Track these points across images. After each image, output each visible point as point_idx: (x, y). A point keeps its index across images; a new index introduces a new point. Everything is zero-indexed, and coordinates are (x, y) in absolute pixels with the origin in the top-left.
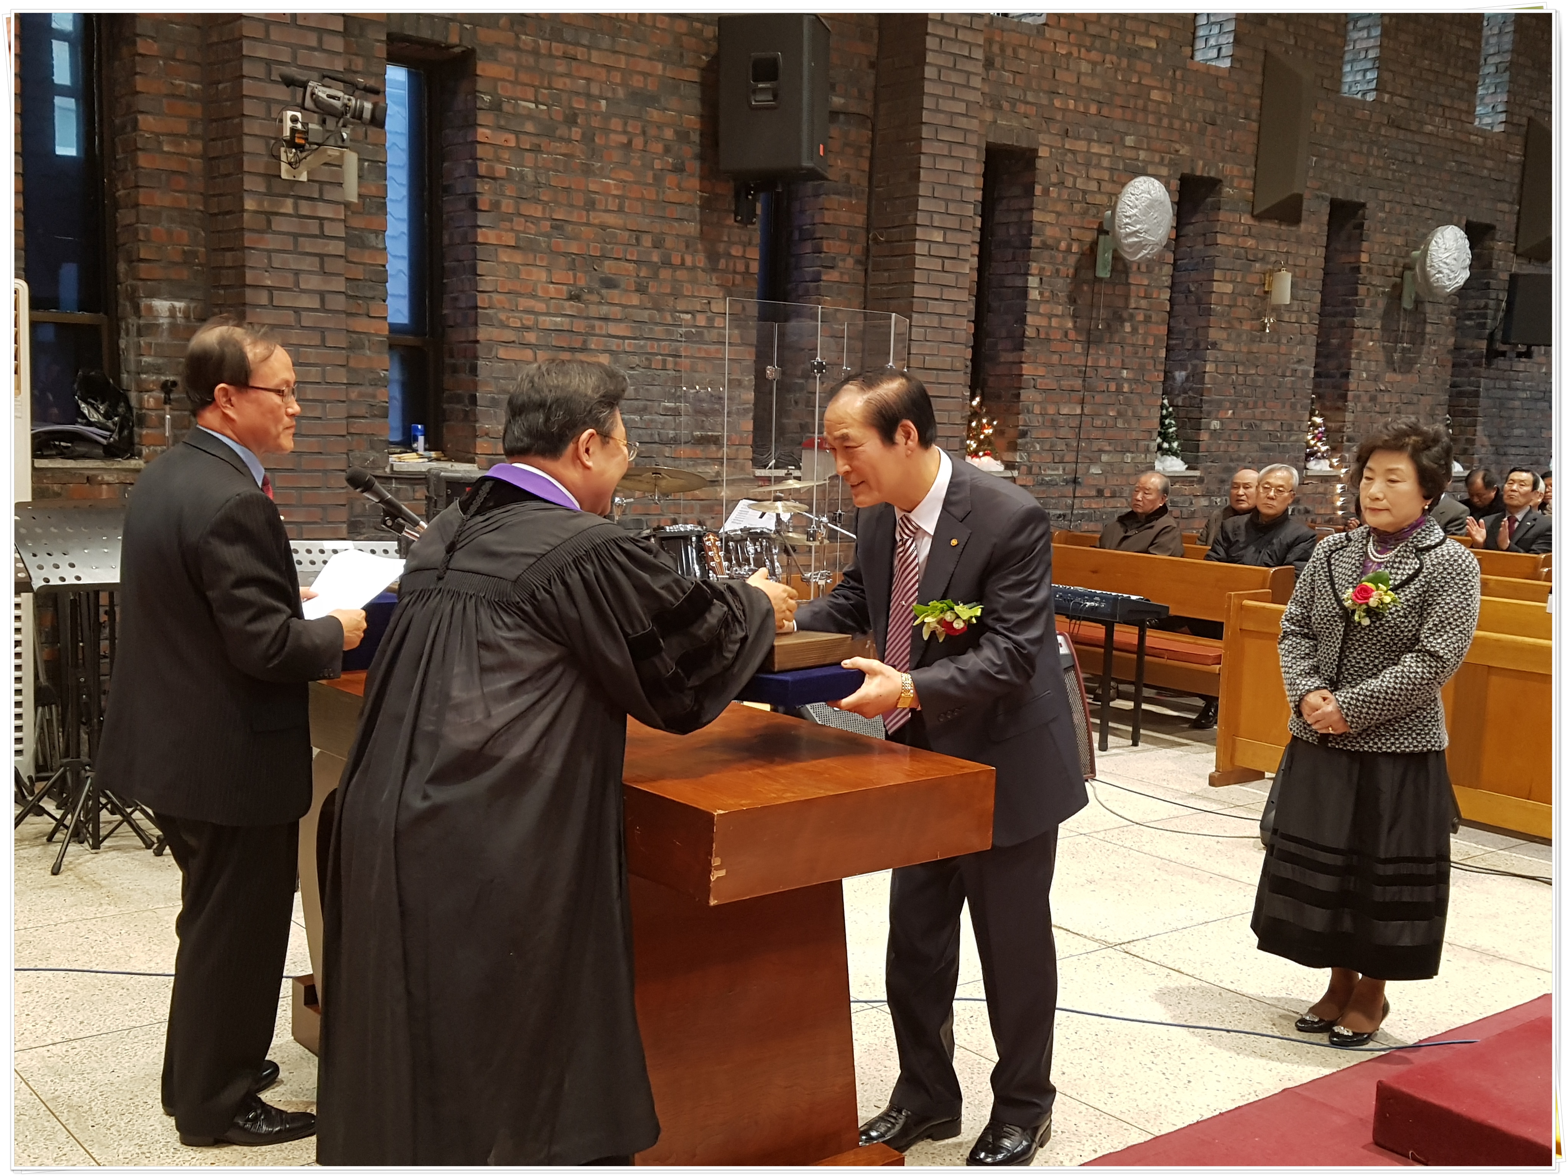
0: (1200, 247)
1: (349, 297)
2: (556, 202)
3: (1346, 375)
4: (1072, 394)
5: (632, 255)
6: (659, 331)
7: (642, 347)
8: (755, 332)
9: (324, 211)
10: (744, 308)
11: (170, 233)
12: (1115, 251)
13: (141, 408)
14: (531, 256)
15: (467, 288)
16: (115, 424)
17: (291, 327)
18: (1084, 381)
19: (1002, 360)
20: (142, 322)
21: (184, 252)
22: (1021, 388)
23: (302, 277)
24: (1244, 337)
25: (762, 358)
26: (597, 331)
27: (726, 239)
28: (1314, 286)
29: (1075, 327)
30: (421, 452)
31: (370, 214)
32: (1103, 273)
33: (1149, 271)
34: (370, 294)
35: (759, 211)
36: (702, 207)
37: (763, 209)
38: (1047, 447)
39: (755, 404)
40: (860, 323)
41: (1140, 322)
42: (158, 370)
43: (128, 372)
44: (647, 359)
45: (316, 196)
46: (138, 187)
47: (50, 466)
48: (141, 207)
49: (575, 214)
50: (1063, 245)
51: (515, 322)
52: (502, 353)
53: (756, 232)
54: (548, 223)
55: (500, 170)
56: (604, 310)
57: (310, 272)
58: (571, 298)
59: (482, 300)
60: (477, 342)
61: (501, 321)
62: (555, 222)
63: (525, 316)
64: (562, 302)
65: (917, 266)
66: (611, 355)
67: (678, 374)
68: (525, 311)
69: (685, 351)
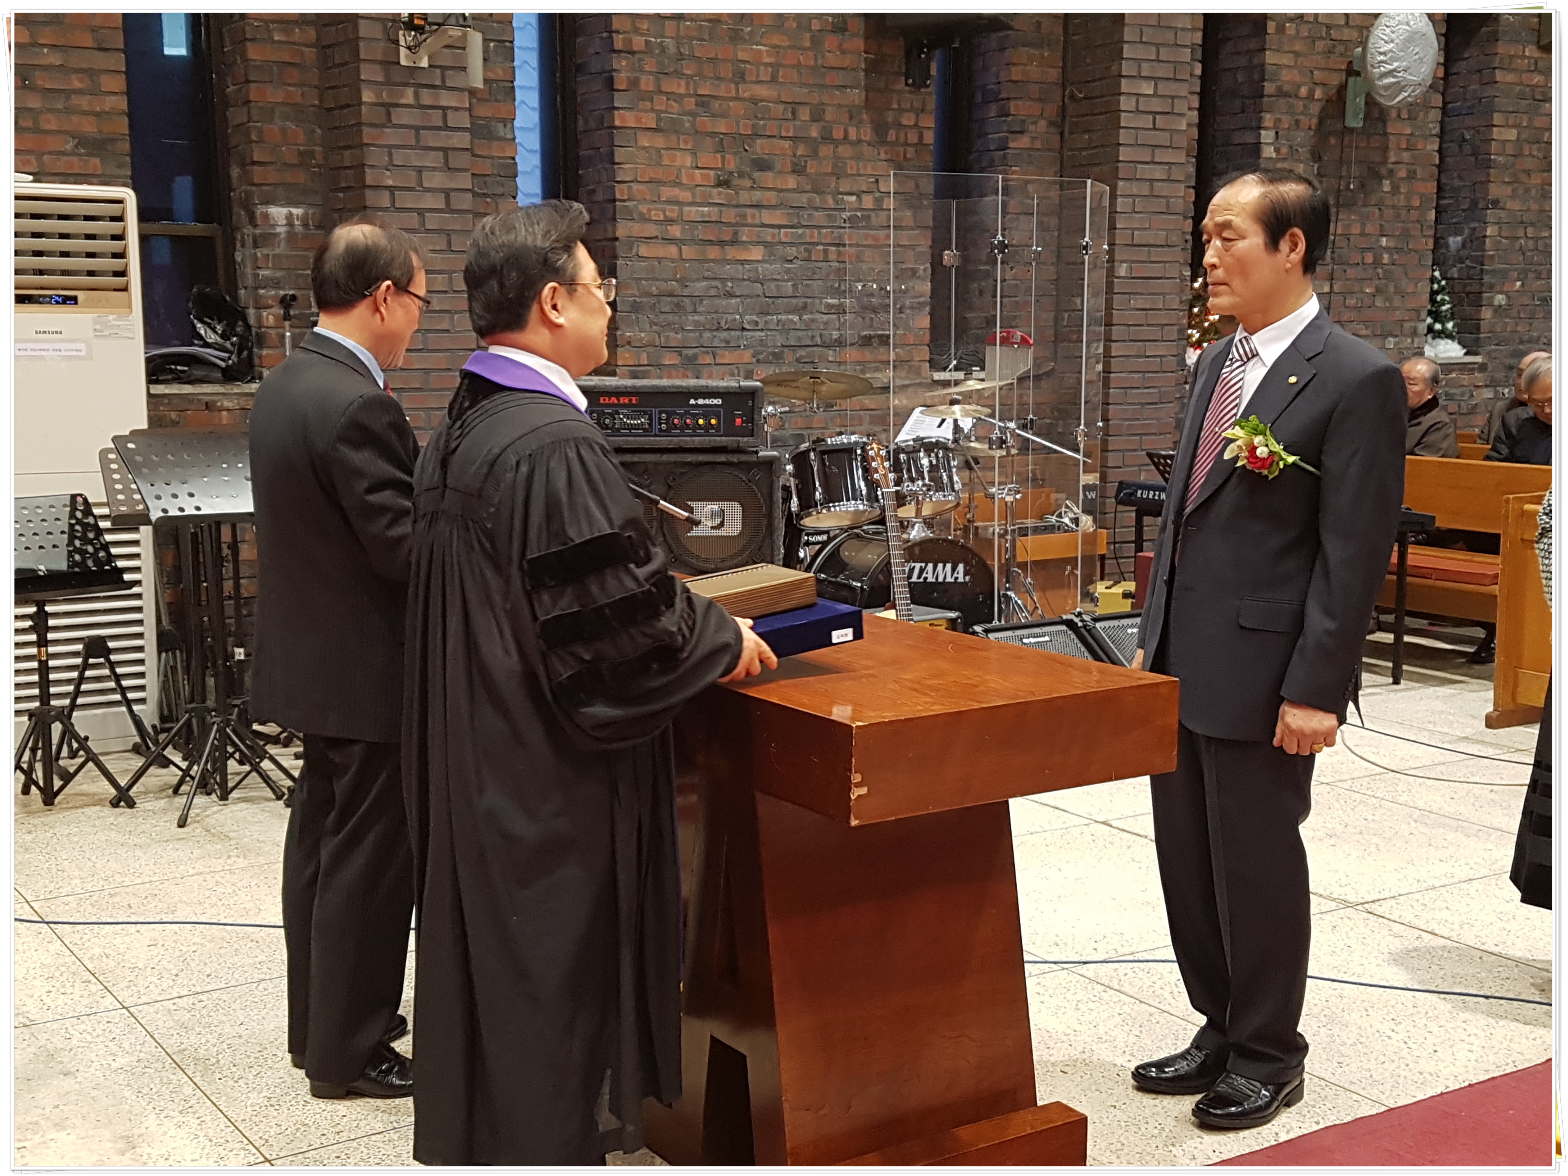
0: (1476, 86)
1: (475, 194)
2: (700, 75)
5: (788, 131)
6: (819, 217)
7: (800, 236)
8: (931, 212)
9: (447, 99)
10: (917, 186)
11: (284, 131)
12: (1368, 95)
13: (260, 327)
14: (674, 138)
15: (605, 178)
16: (232, 344)
17: (416, 231)
20: (258, 231)
21: (300, 152)
23: (426, 174)
24: (1531, 193)
25: (939, 244)
26: (750, 221)
27: (895, 106)
31: (497, 101)
32: (1355, 121)
33: (1412, 116)
34: (500, 191)
35: (934, 72)
36: (866, 70)
37: (938, 71)
39: (932, 297)
40: (1054, 195)
41: (1402, 179)
42: (277, 284)
43: (246, 288)
44: (806, 250)
45: (438, 83)
46: (248, 81)
47: (167, 391)
48: (252, 104)
49: (723, 86)
50: (1303, 91)
51: (659, 216)
52: (643, 251)
53: (930, 96)
54: (693, 100)
55: (638, 42)
56: (757, 195)
57: (434, 169)
58: (719, 184)
59: (620, 192)
60: (617, 239)
61: (642, 214)
62: (700, 99)
63: (668, 207)
64: (709, 189)
65: (1122, 125)
66: (766, 247)
67: (842, 266)
68: (668, 202)
69: (850, 238)
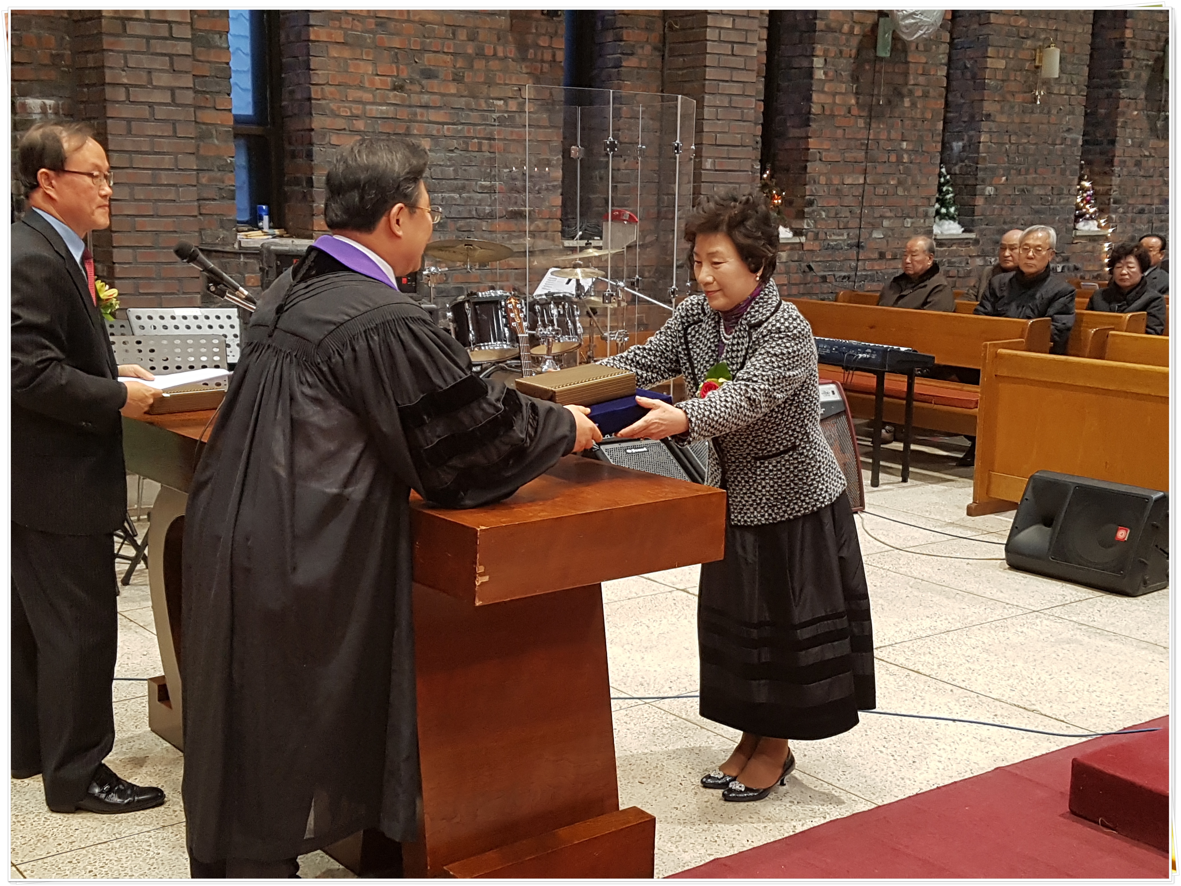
0: (976, 26)
1: (196, 92)
3: (1113, 142)
4: (855, 165)
5: (449, 48)
6: (474, 117)
7: (459, 131)
8: (562, 115)
9: (172, 15)
10: (551, 94)
11: (39, 38)
12: (894, 31)
14: (358, 50)
15: (303, 81)
17: (147, 120)
18: (866, 153)
19: (791, 135)
20: (18, 118)
21: (52, 55)
22: (807, 161)
23: (155, 75)
24: (1016, 109)
25: (569, 140)
26: (419, 118)
27: (534, 31)
28: (1082, 60)
29: (857, 103)
30: (266, 230)
32: (884, 52)
33: (927, 50)
34: (216, 89)
38: (832, 214)
39: (563, 182)
40: (658, 104)
41: (918, 97)
44: (464, 142)
48: (14, 16)
50: (846, 28)
51: (346, 112)
52: (334, 140)
53: (562, 24)
54: (374, 21)
56: (425, 98)
57: (162, 70)
58: (395, 89)
59: (315, 92)
60: (312, 130)
61: (333, 111)
62: (379, 20)
63: (354, 106)
64: (387, 92)
65: (708, 51)
66: (432, 139)
67: (493, 155)
68: (354, 101)
69: (499, 134)
